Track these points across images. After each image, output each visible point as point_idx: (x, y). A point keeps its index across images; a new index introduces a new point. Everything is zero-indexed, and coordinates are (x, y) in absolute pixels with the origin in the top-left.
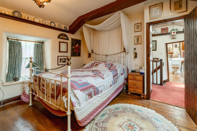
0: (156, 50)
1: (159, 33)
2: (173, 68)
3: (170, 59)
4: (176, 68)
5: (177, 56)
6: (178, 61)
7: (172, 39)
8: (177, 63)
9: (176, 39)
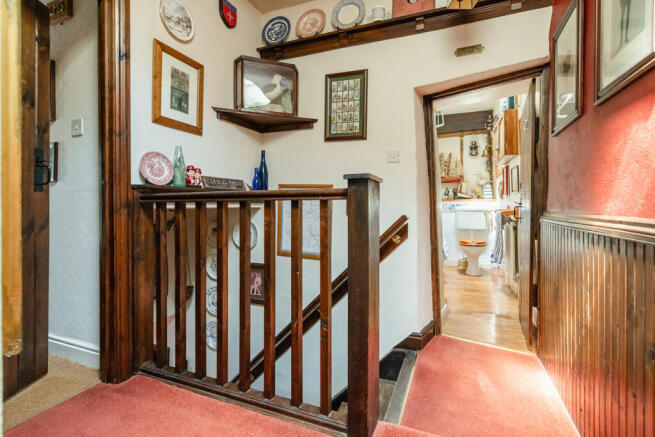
0: (362, 136)
1: (379, 17)
2: (464, 244)
3: (449, 203)
4: (472, 245)
5: (478, 190)
6: (482, 214)
7: (461, 52)
8: (478, 222)
9: (484, 52)
